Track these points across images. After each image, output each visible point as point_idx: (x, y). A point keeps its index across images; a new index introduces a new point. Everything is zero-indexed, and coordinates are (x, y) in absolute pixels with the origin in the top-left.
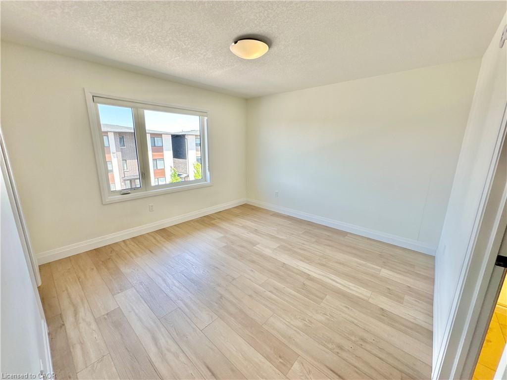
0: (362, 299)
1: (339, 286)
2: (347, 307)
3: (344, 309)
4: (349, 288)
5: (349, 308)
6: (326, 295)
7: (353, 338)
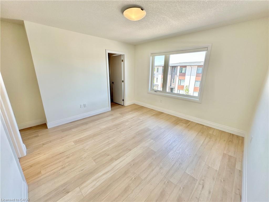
0: (82, 183)
1: (100, 174)
2: (83, 170)
3: (83, 168)
4: (96, 179)
5: (81, 171)
6: (96, 163)
7: (67, 164)
